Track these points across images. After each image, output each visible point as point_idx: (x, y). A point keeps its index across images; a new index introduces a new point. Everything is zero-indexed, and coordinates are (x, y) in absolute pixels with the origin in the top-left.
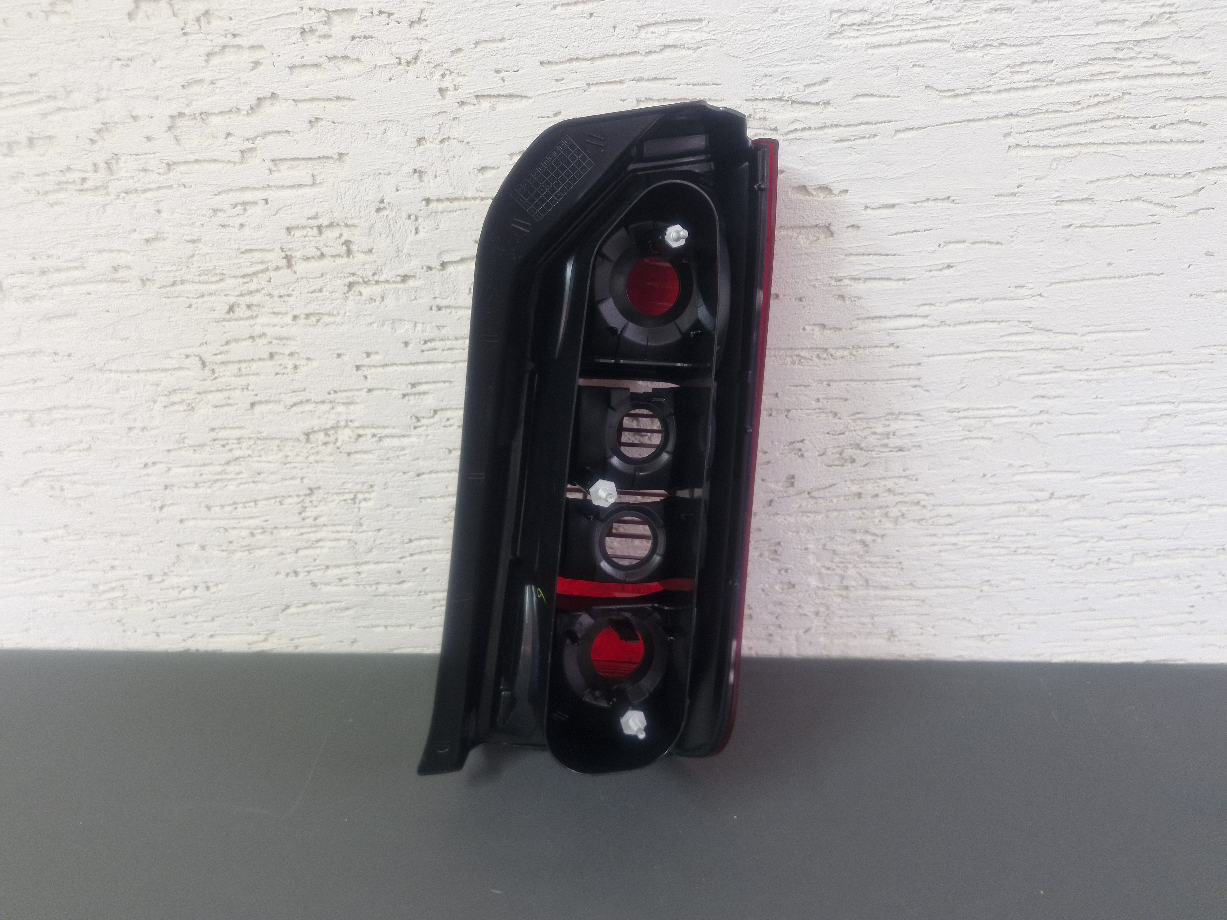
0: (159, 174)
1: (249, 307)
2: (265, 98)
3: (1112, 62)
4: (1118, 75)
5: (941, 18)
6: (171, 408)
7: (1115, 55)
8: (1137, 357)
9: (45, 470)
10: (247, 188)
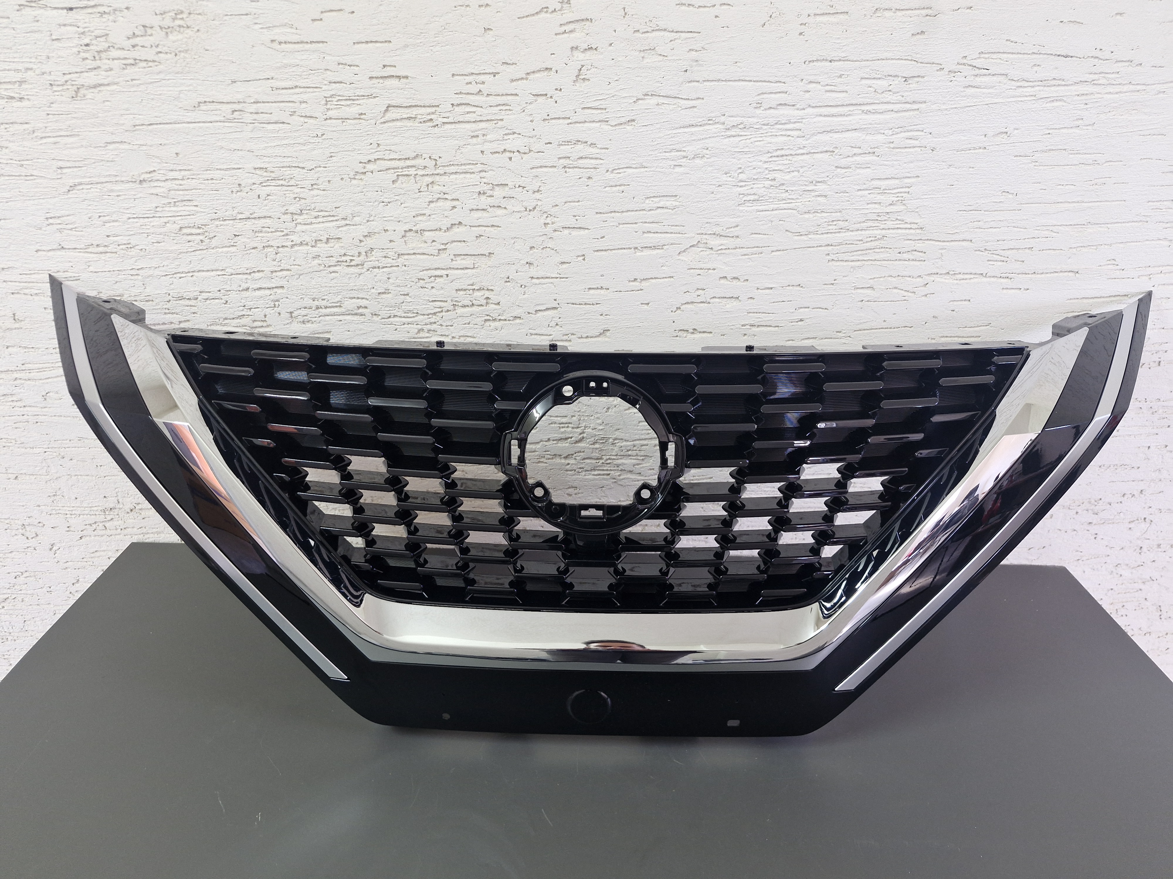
0: (393, 259)
1: (429, 331)
2: (455, 224)
3: (876, 222)
4: (880, 228)
5: (792, 199)
7: (877, 218)
10: (439, 269)
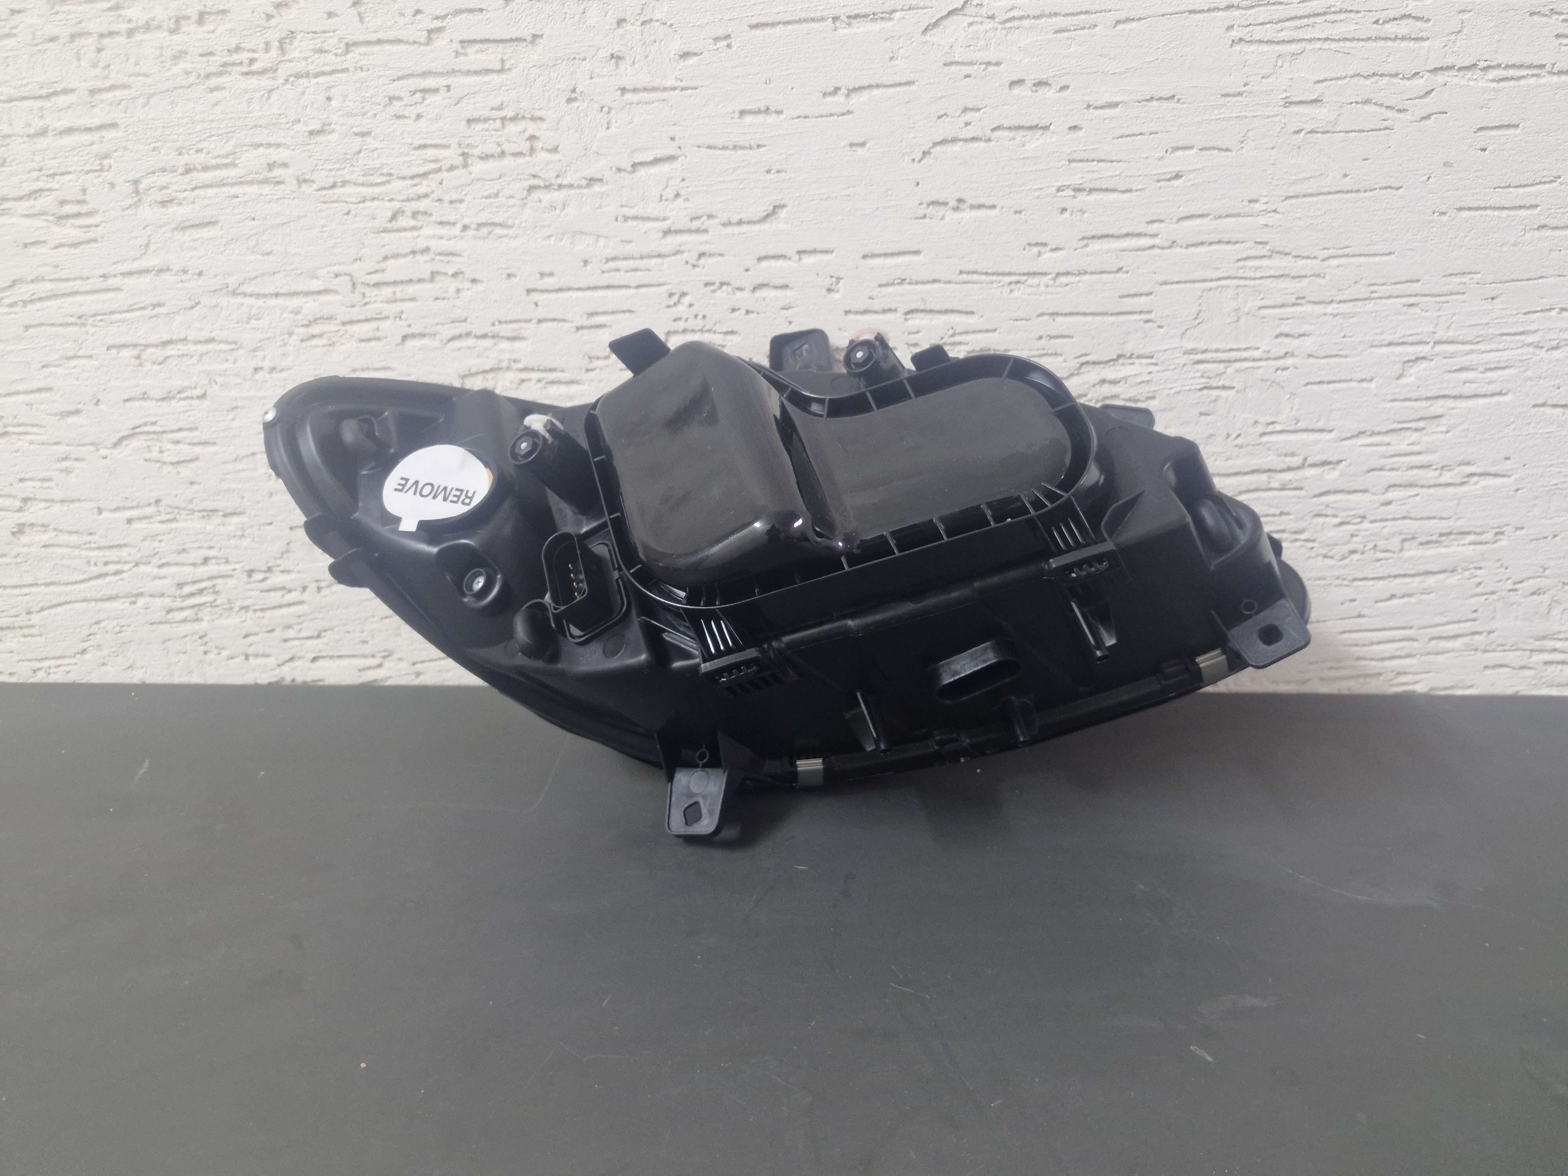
6: (309, 343)
8: (1384, 287)
9: (146, 424)
